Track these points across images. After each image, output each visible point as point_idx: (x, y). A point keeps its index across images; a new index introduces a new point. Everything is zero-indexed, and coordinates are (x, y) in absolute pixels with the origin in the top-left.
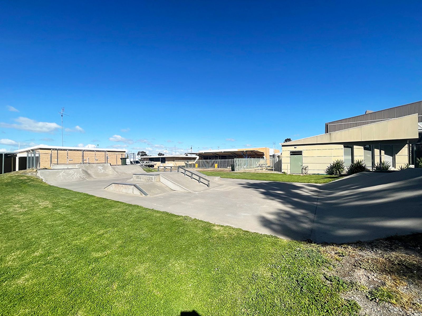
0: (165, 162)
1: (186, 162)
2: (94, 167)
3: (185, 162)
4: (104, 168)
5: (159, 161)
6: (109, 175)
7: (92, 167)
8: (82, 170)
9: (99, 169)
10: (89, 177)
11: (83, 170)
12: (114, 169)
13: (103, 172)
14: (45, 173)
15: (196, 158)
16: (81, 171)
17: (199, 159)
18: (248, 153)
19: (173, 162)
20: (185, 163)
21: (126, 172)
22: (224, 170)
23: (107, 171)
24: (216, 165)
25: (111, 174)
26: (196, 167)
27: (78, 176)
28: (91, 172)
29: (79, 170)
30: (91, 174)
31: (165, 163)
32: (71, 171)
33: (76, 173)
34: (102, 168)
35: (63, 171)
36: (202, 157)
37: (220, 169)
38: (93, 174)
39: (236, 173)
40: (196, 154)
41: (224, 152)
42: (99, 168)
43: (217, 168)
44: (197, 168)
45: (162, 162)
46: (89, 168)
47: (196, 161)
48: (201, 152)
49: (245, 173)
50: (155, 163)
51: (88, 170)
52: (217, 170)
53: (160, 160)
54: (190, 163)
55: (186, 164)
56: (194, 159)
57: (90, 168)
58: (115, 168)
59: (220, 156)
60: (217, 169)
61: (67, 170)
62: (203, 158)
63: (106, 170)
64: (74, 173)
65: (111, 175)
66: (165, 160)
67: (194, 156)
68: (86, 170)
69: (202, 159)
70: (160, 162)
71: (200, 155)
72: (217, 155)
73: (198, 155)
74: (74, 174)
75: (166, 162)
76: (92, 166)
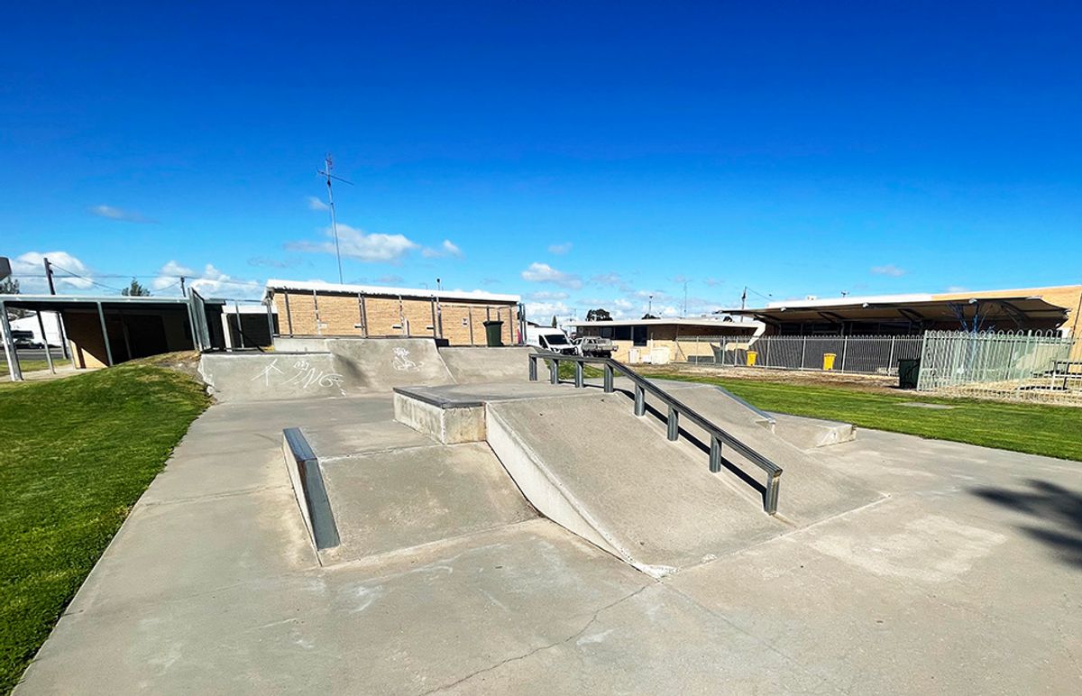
0: (646, 342)
1: (718, 345)
2: (382, 350)
3: (713, 344)
4: (416, 354)
5: (629, 339)
6: (427, 380)
7: (376, 349)
8: (335, 360)
9: (396, 358)
10: (354, 384)
11: (339, 358)
12: (446, 358)
13: (409, 368)
14: (221, 364)
15: (755, 329)
16: (331, 360)
17: (767, 333)
18: (986, 311)
19: (671, 341)
20: (713, 347)
21: (484, 373)
22: (863, 378)
23: (423, 364)
24: (829, 360)
25: (432, 375)
26: (749, 364)
27: (321, 378)
28: (369, 368)
29: (325, 357)
30: (367, 373)
31: (646, 345)
32: (302, 362)
33: (314, 369)
34: (407, 352)
35: (274, 359)
36: (776, 326)
37: (843, 374)
38: (373, 374)
39: (925, 400)
40: (755, 315)
41: (871, 305)
42: (396, 355)
43: (830, 370)
44: (752, 367)
45: (639, 342)
46: (365, 352)
47: (753, 340)
48: (773, 305)
49: (975, 401)
50: (615, 343)
51: (359, 358)
52: (833, 377)
53: (632, 338)
54: (730, 346)
55: (716, 353)
56: (749, 332)
57: (368, 352)
58: (451, 356)
59: (848, 324)
60: (833, 374)
61: (289, 356)
62: (780, 331)
63: (421, 362)
64: (310, 368)
65: (432, 379)
66: (645, 336)
67: (748, 322)
68: (355, 359)
69: (775, 334)
70: (632, 342)
71: (770, 317)
72: (836, 320)
73: (762, 320)
74: (306, 372)
75: (648, 341)
76: (376, 345)
